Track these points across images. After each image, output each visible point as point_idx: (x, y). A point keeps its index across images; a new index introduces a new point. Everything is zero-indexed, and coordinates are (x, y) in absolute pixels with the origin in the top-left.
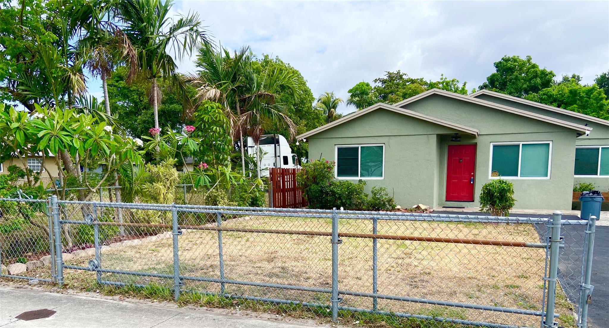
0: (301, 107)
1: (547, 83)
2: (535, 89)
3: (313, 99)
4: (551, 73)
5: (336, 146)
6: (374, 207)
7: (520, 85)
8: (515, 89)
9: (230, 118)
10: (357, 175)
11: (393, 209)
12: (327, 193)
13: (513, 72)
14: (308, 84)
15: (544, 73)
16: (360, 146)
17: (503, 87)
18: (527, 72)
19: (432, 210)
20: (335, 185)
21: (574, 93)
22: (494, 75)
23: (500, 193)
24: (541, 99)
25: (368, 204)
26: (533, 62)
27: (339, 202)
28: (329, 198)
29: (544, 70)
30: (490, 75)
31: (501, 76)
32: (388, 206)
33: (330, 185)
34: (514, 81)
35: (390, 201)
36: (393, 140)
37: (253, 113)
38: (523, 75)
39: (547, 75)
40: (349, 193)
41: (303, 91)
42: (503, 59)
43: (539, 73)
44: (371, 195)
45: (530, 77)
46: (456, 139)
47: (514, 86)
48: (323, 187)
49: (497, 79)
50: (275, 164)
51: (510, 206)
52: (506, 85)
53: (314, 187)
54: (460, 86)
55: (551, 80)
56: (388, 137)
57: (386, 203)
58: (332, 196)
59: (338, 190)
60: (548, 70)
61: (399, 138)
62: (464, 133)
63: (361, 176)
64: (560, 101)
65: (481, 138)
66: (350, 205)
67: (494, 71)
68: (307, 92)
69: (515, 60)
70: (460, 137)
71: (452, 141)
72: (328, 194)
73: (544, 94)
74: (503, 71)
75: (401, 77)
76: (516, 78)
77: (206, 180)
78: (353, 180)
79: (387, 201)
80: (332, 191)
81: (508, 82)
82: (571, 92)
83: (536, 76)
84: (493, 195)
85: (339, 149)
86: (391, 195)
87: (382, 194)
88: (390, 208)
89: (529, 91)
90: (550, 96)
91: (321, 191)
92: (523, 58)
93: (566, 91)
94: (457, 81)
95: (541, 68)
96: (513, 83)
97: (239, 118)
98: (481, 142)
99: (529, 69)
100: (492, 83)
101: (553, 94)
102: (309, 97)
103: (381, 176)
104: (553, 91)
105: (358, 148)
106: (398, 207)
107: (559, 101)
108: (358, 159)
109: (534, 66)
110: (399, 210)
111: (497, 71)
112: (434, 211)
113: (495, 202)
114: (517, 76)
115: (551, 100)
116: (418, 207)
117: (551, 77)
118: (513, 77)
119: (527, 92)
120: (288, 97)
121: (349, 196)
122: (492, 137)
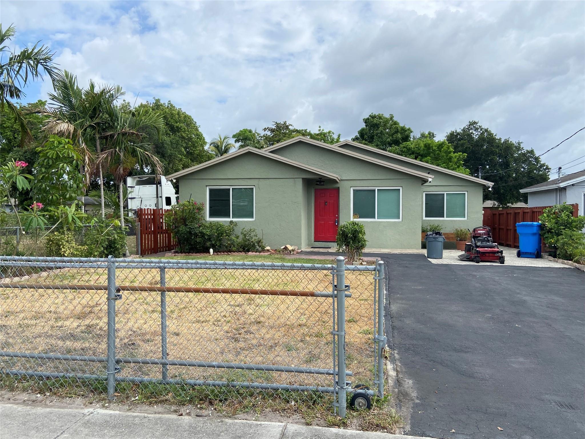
0: (193, 150)
1: (406, 138)
2: (397, 143)
3: (205, 143)
4: (409, 129)
5: (208, 187)
6: (244, 249)
7: (384, 139)
8: (381, 142)
9: (85, 156)
10: (229, 216)
11: (263, 250)
12: (196, 235)
13: (378, 128)
14: (200, 130)
15: (403, 130)
16: (231, 188)
17: (371, 140)
18: (390, 128)
19: (299, 251)
20: (205, 226)
21: (428, 147)
22: (363, 130)
23: (353, 234)
24: (402, 151)
25: (238, 245)
26: (395, 119)
27: (208, 244)
28: (198, 240)
29: (404, 126)
30: (360, 129)
31: (370, 130)
32: (258, 247)
33: (200, 226)
34: (380, 135)
35: (259, 242)
36: (262, 182)
37: (116, 151)
38: (387, 130)
39: (406, 131)
40: (218, 234)
41: (194, 135)
42: (370, 116)
43: (399, 129)
44: (241, 237)
45: (392, 132)
46: (320, 183)
47: (380, 140)
48: (191, 229)
49: (366, 133)
50: (157, 205)
51: (363, 246)
52: (374, 139)
53: (182, 228)
54: (335, 137)
55: (409, 136)
56: (258, 179)
57: (256, 244)
58: (202, 237)
59: (207, 232)
60: (407, 127)
61: (268, 181)
62: (327, 178)
63: (233, 217)
64: (418, 153)
65: (343, 182)
66: (220, 247)
67: (363, 126)
68: (199, 136)
69: (380, 118)
70: (323, 182)
71: (317, 184)
72: (198, 235)
73: (404, 147)
74: (371, 126)
75: (287, 127)
76: (381, 133)
77: (40, 221)
78: (225, 221)
79: (256, 242)
80: (201, 233)
81: (375, 136)
82: (425, 146)
83: (397, 132)
84: (347, 236)
85: (211, 191)
86: (260, 236)
87: (252, 235)
88: (260, 249)
89: (392, 144)
90: (409, 149)
91: (190, 233)
92: (387, 116)
93: (422, 145)
94: (333, 133)
95: (401, 125)
96: (379, 137)
97: (98, 156)
98: (342, 186)
99: (392, 125)
100: (363, 136)
101: (411, 147)
102: (200, 141)
103: (253, 217)
104: (411, 144)
105: (229, 190)
106: (268, 248)
107: (416, 153)
108: (229, 200)
109: (396, 123)
110: (268, 250)
111: (366, 126)
112: (302, 251)
113: (349, 242)
114: (382, 131)
115: (409, 152)
116: (286, 248)
117: (409, 133)
118: (379, 132)
119: (390, 145)
120: (178, 140)
121: (219, 237)
122: (352, 182)
